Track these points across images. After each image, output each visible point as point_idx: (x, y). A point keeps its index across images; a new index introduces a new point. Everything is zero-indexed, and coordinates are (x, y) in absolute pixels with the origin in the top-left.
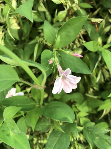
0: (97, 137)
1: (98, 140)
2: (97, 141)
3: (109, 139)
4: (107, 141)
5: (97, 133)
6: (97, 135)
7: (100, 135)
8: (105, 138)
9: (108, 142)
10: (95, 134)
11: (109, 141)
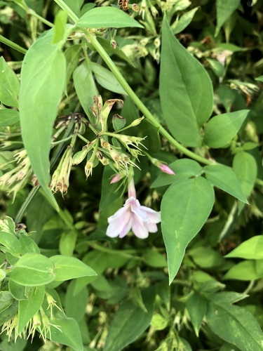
0: (216, 312)
1: (217, 316)
2: (216, 319)
3: (241, 315)
4: (234, 318)
5: (218, 303)
6: (218, 308)
7: (224, 306)
8: (232, 313)
9: (237, 321)
10: (215, 305)
11: (238, 318)
